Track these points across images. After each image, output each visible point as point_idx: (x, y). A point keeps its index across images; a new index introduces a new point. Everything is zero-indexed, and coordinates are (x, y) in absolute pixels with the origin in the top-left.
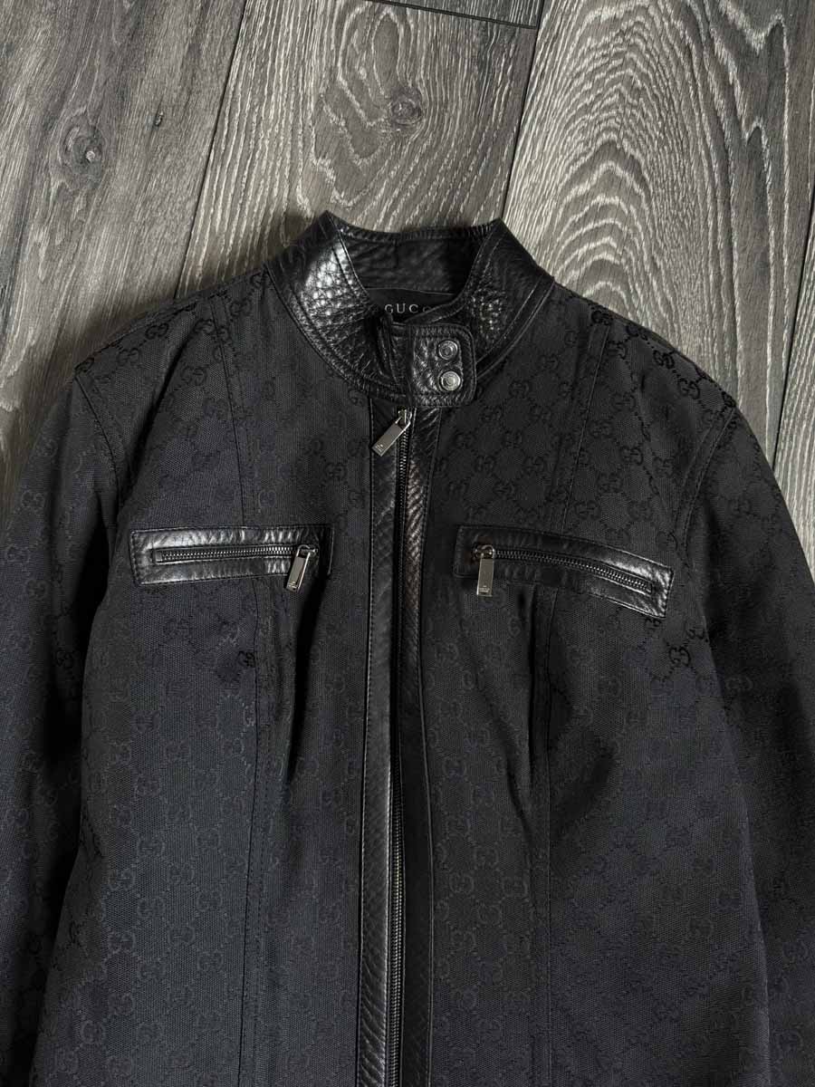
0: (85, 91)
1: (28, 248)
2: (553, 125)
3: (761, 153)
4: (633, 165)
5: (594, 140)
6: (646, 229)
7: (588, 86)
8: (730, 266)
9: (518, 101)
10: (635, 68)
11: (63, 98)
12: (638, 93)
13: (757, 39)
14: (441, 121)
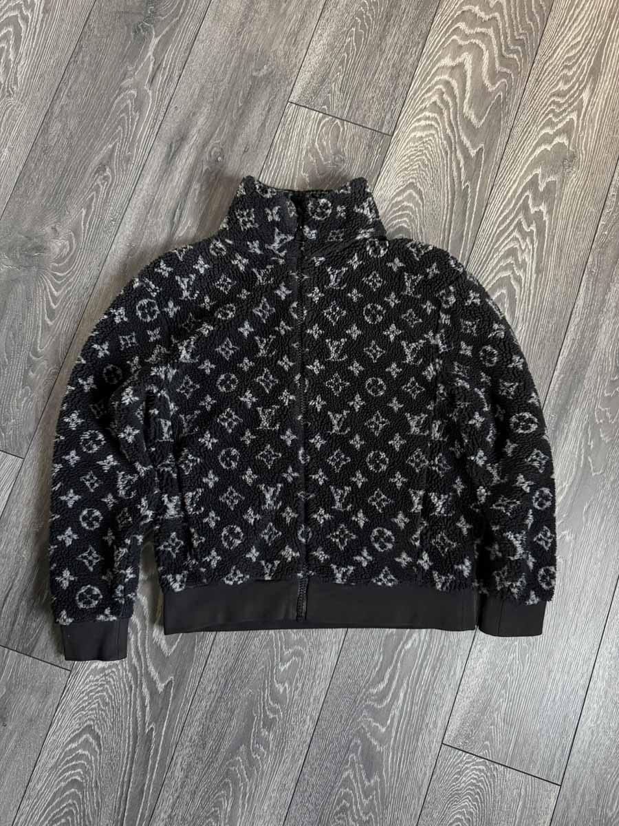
0: (220, 134)
1: (192, 190)
2: (393, 173)
3: (467, 195)
4: (419, 193)
5: (407, 181)
6: (420, 217)
7: (407, 161)
8: (449, 235)
9: (381, 163)
10: (426, 157)
11: (211, 137)
12: (426, 166)
13: (473, 153)
14: (351, 166)
